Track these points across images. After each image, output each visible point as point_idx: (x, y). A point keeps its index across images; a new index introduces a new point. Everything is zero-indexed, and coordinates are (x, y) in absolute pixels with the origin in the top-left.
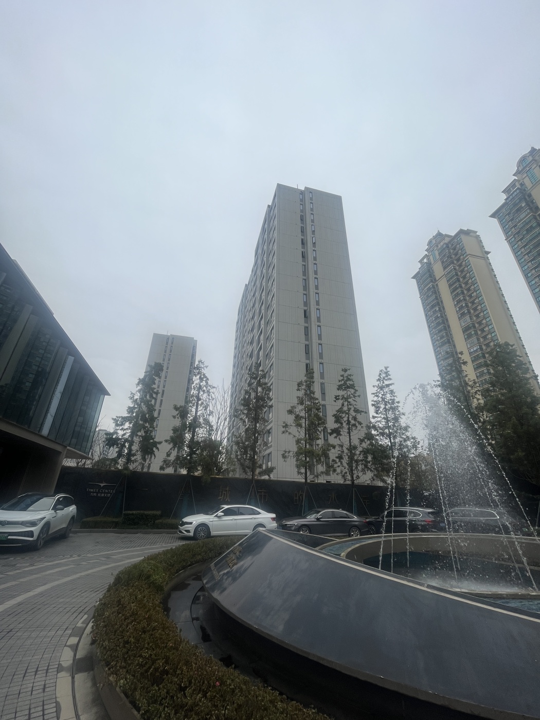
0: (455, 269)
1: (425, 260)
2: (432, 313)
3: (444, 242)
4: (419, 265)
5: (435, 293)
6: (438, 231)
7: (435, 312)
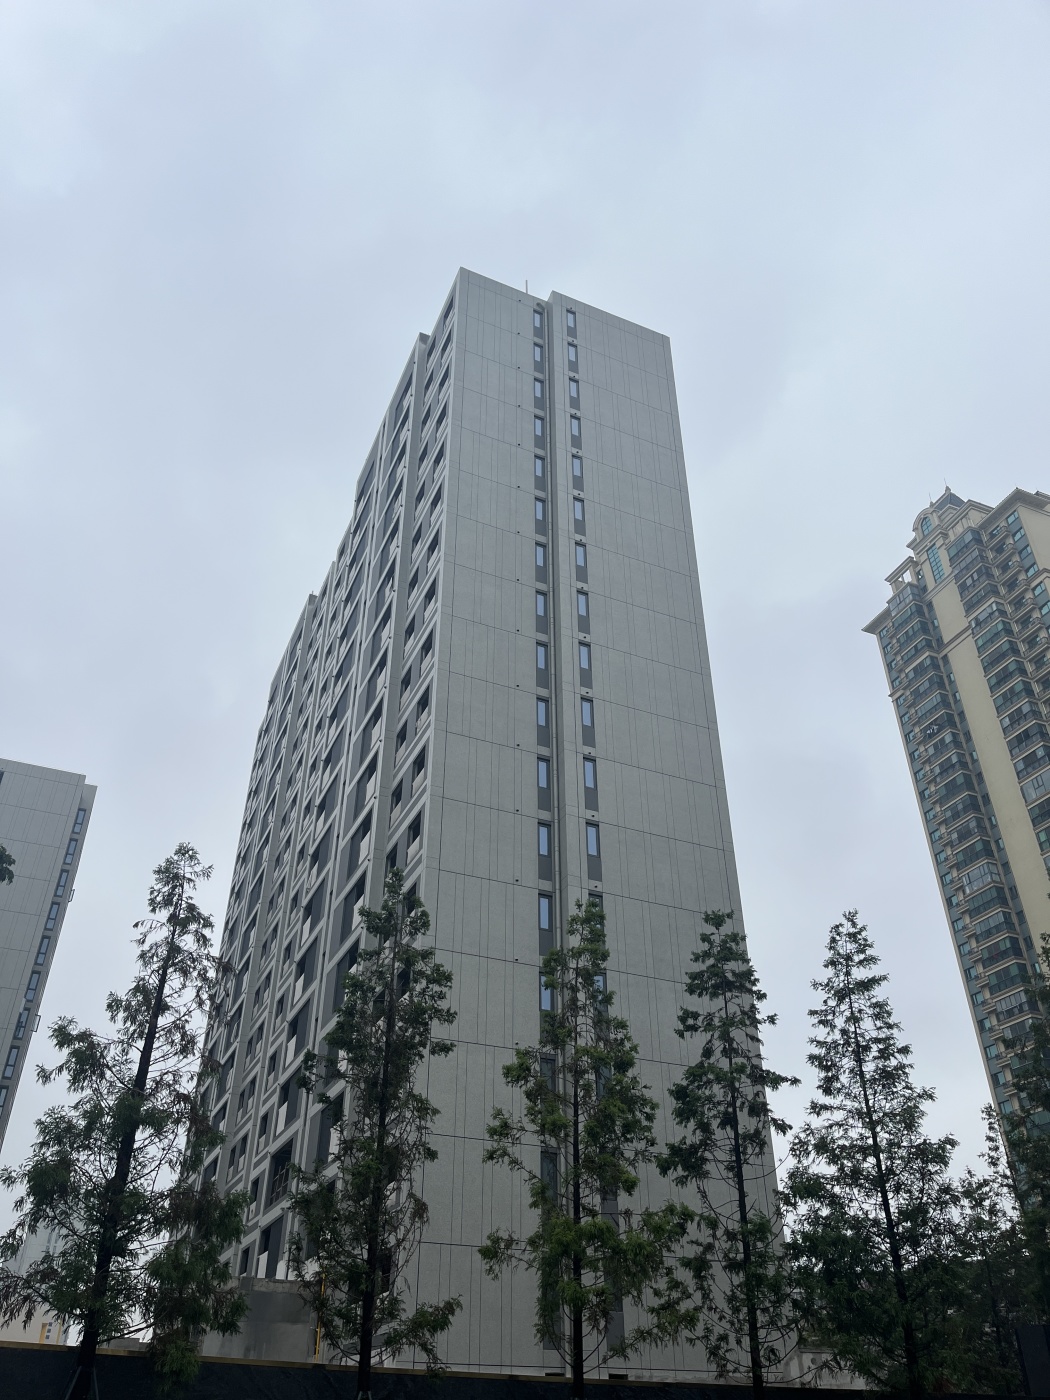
0: (1003, 613)
1: (908, 577)
2: (931, 751)
3: (966, 523)
4: (888, 592)
5: (941, 685)
6: (948, 489)
7: (940, 747)
